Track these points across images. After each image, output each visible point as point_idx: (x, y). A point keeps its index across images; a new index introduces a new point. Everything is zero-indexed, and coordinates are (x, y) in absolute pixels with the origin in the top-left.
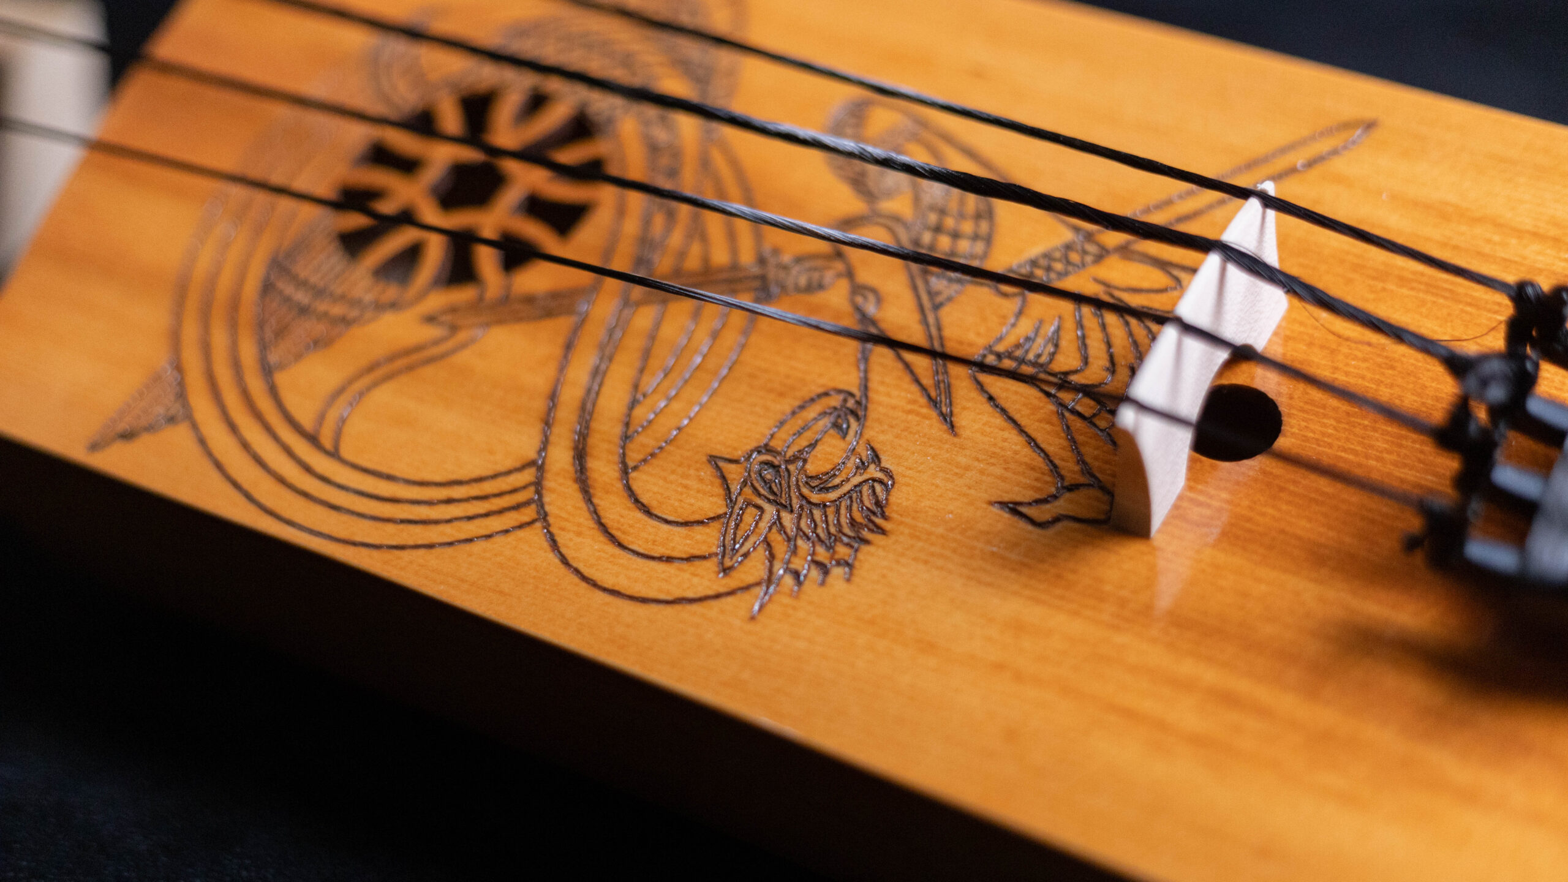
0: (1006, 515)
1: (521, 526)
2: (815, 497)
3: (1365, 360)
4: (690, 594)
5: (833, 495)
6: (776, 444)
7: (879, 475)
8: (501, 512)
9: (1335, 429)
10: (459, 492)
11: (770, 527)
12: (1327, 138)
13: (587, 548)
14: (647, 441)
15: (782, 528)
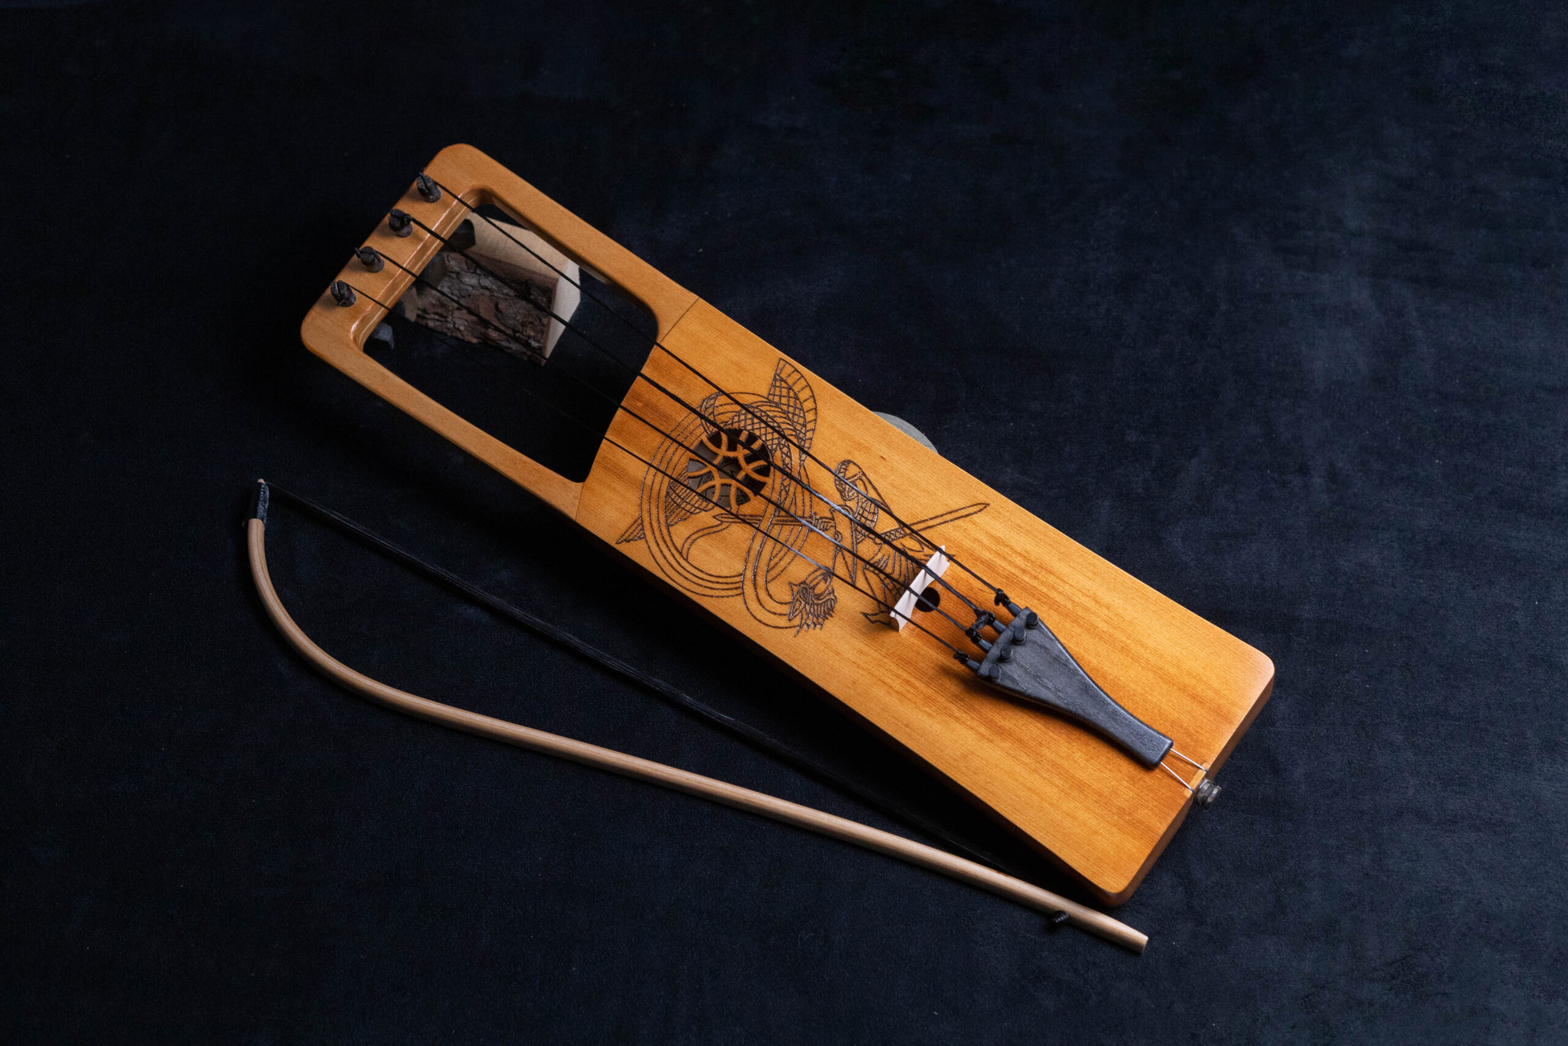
0: (864, 618)
1: (737, 595)
2: (816, 602)
3: (965, 587)
4: (779, 626)
5: (820, 602)
6: (808, 582)
7: (833, 598)
8: (731, 589)
9: (953, 607)
10: (720, 580)
11: (803, 609)
12: (975, 507)
13: (754, 606)
14: (773, 573)
15: (806, 609)
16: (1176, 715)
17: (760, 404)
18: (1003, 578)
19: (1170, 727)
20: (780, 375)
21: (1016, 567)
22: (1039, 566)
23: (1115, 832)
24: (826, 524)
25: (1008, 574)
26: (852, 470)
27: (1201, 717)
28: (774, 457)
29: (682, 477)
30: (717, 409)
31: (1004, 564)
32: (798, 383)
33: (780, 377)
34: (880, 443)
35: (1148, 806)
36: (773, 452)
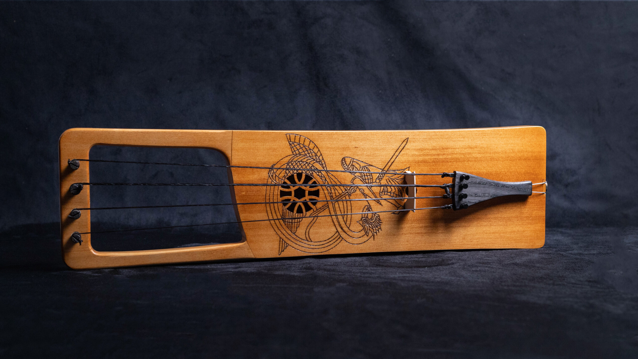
0: (394, 214)
1: (341, 241)
2: (372, 221)
4: (366, 240)
5: (374, 221)
6: (363, 216)
7: (377, 215)
8: (337, 240)
10: (330, 240)
11: (369, 228)
12: (404, 142)
13: (350, 240)
14: (348, 223)
15: (370, 227)
16: (524, 170)
17: (292, 159)
18: (433, 163)
19: (524, 176)
20: (291, 141)
21: (434, 155)
22: (442, 149)
23: (530, 226)
24: (353, 189)
25: (433, 160)
26: (348, 160)
27: (532, 165)
28: (314, 177)
29: (284, 211)
30: (277, 173)
31: (429, 157)
32: (301, 140)
33: (292, 142)
34: (351, 142)
35: (535, 209)
36: (312, 175)
